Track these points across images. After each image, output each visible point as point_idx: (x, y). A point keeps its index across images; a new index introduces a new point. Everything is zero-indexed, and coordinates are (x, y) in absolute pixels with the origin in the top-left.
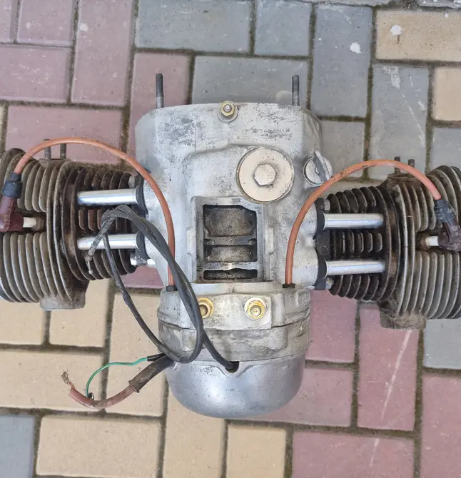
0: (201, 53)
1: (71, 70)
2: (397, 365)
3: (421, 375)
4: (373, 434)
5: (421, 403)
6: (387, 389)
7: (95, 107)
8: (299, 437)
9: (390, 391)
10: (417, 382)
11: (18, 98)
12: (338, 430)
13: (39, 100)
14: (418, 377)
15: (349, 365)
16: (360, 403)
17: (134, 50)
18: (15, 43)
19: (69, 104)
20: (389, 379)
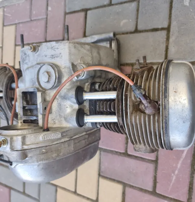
0: (90, 9)
1: (46, 27)
2: (179, 166)
3: (193, 174)
4: (164, 198)
5: (193, 189)
6: (173, 177)
8: (128, 190)
9: (174, 178)
10: (191, 177)
12: (146, 191)
14: (191, 174)
15: (152, 161)
16: (158, 181)
17: (66, 14)
18: (31, 20)
19: (46, 41)
20: (174, 172)
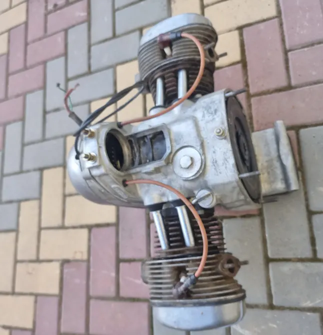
1: (312, 45)
7: (287, 68)
8: (112, 230)
11: (284, 21)
13: (286, 34)
19: (286, 52)
